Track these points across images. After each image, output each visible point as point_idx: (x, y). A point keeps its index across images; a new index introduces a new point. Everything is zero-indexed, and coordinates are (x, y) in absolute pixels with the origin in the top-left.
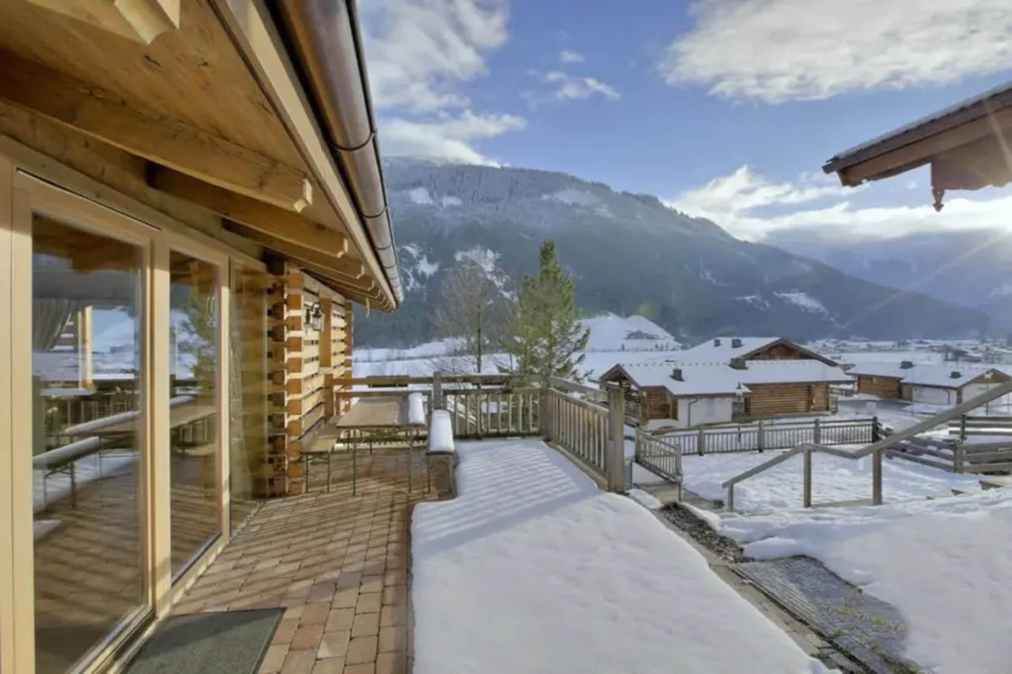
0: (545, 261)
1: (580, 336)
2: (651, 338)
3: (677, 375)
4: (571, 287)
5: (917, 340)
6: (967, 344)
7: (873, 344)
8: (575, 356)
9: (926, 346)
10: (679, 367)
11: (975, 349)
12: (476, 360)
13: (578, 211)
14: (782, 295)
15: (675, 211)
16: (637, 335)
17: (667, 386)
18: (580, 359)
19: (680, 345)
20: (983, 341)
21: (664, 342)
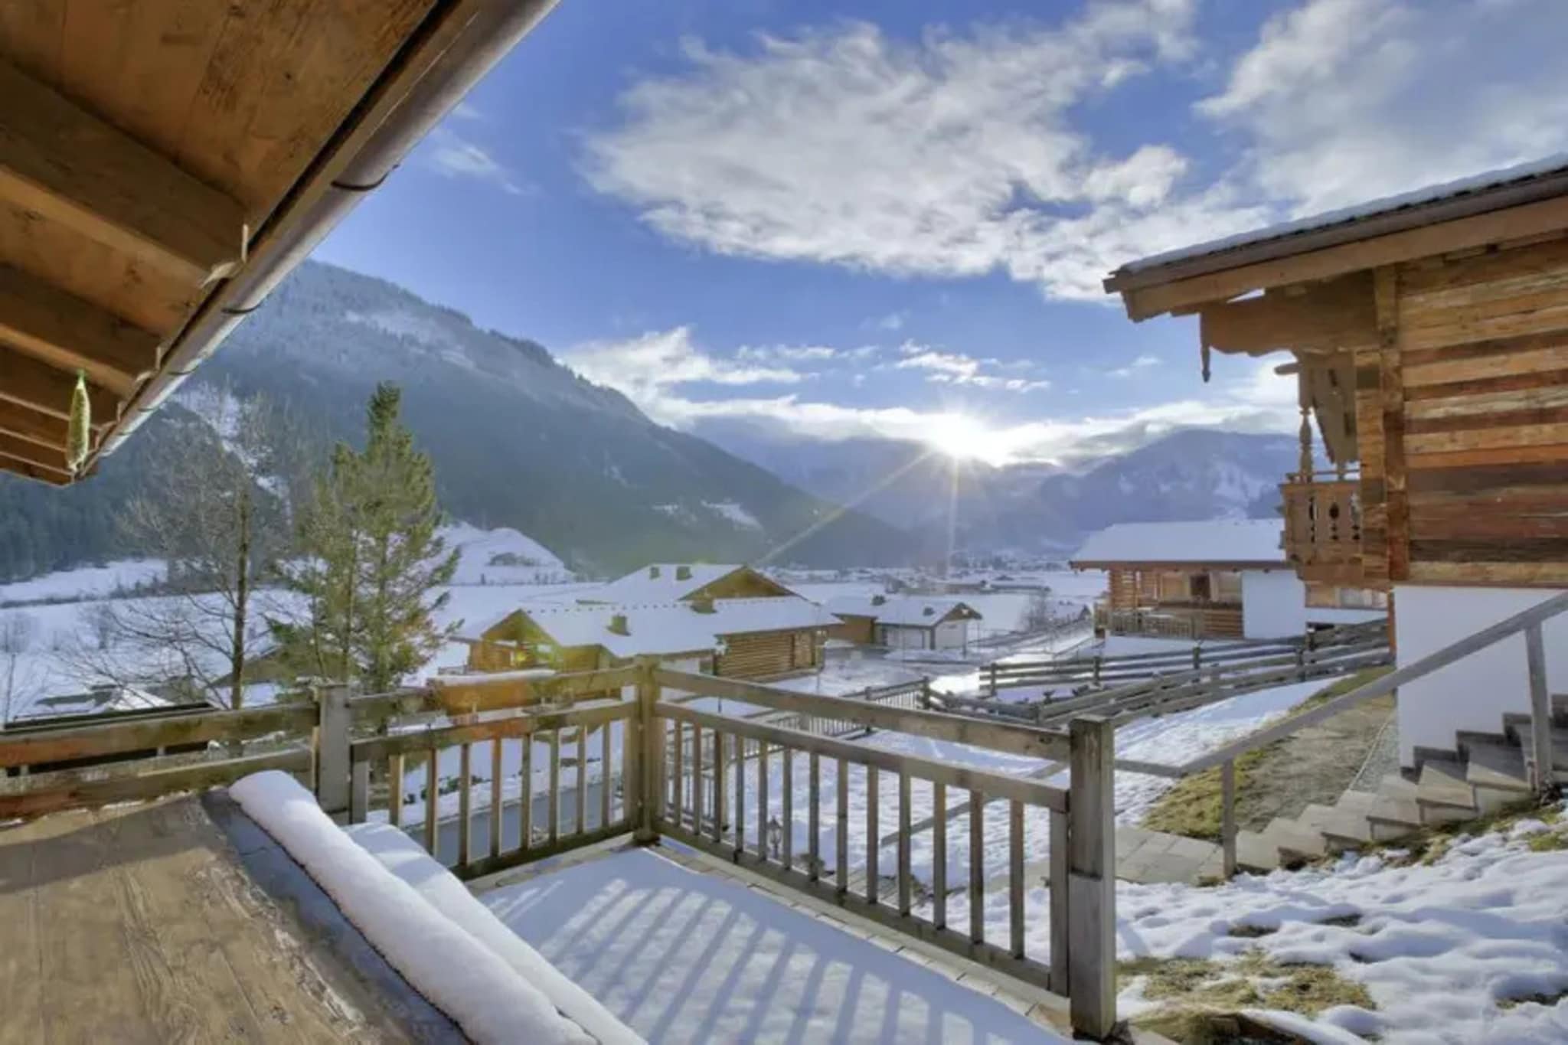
0: (378, 421)
1: (440, 560)
2: (528, 564)
3: (620, 626)
4: (428, 472)
5: (858, 569)
6: (903, 573)
7: (817, 573)
8: (429, 597)
9: (866, 575)
10: (619, 611)
11: (911, 579)
12: (230, 609)
13: (414, 350)
14: (711, 506)
15: (571, 373)
16: (507, 559)
17: (605, 644)
18: (441, 600)
19: (573, 575)
20: (918, 571)
21: (550, 571)
